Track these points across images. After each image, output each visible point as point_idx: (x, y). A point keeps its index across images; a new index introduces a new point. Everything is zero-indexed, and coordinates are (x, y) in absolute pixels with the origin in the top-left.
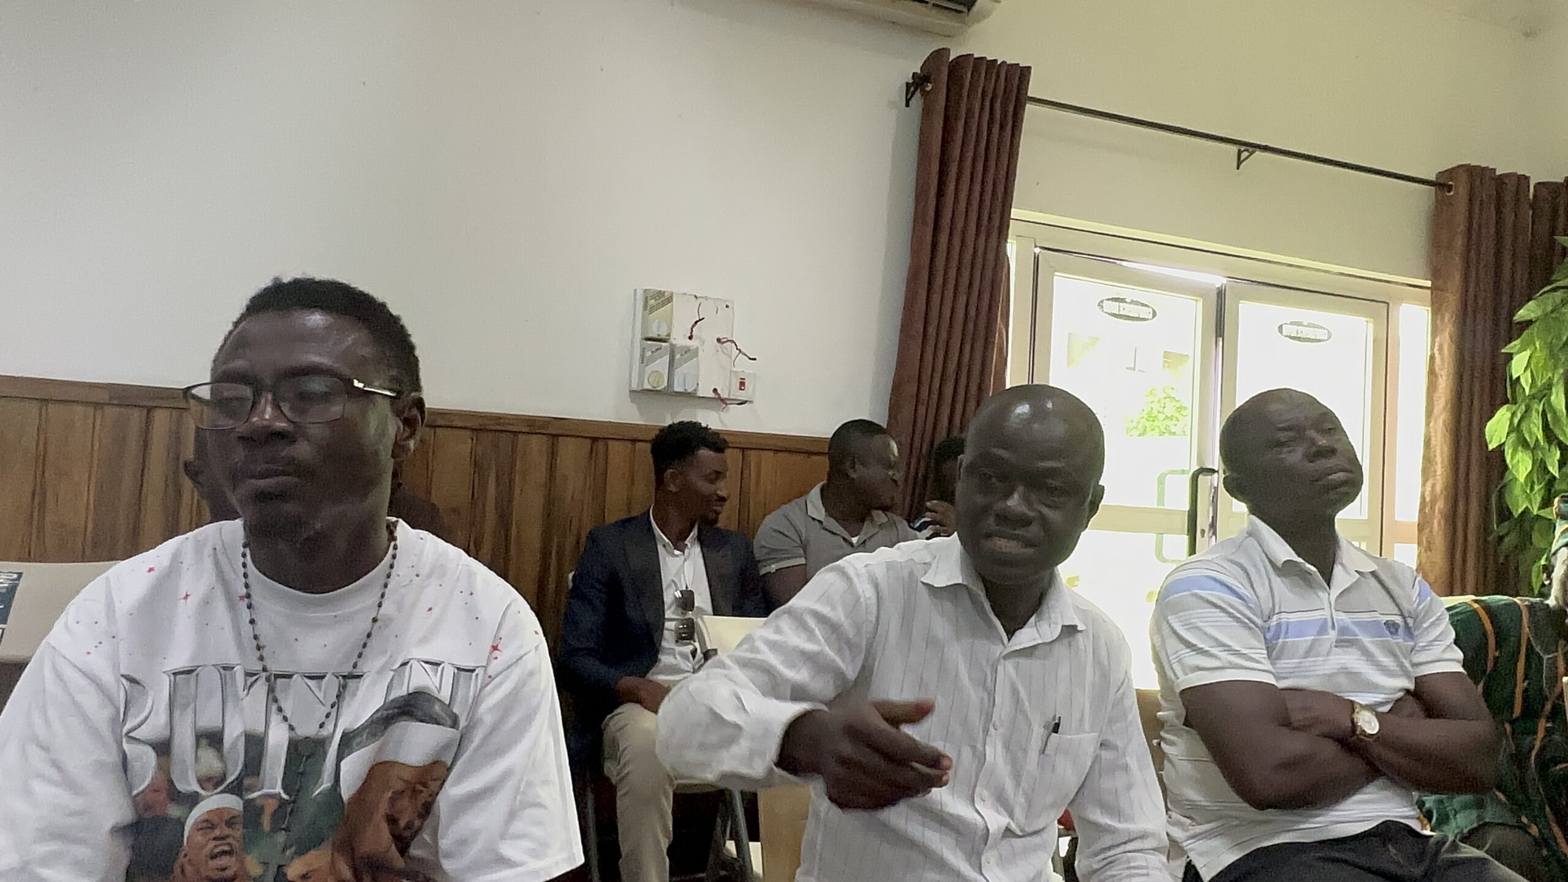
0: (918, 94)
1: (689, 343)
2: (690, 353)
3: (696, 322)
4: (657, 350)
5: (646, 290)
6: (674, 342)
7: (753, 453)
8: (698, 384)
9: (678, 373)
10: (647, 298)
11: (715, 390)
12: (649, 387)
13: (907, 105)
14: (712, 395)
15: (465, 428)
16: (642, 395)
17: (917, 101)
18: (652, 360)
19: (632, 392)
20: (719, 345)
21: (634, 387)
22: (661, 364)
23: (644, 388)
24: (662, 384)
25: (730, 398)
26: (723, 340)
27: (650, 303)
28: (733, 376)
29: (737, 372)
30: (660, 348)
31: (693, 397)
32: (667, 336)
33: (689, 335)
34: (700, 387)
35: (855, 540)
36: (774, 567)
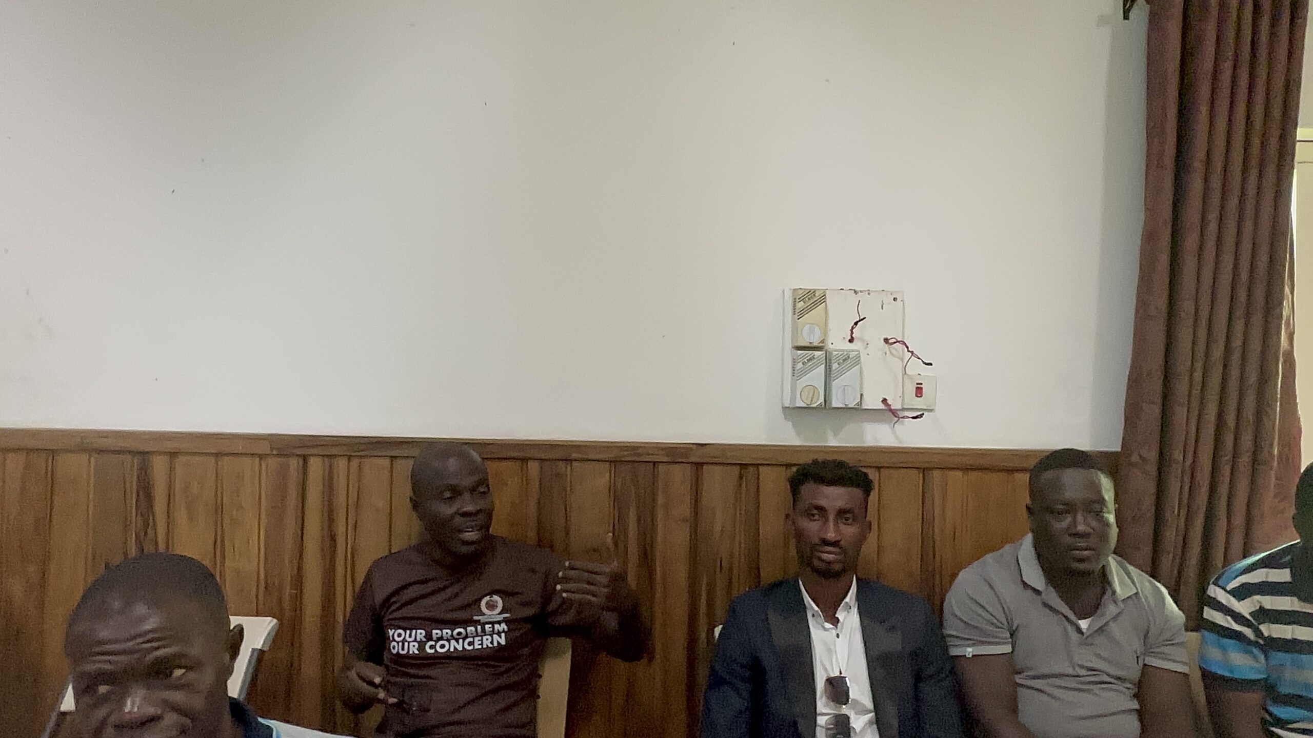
1: (851, 346)
2: (850, 361)
3: (856, 324)
4: (809, 360)
5: (795, 290)
6: (831, 347)
7: (937, 474)
8: (862, 395)
9: (835, 384)
10: (795, 298)
11: (884, 401)
12: (803, 405)
13: (1126, 17)
14: (882, 406)
15: (602, 461)
16: (792, 412)
17: (1140, 11)
18: (804, 373)
19: (785, 409)
20: (887, 346)
21: (787, 404)
22: (817, 376)
23: (798, 405)
24: (818, 399)
25: (903, 409)
26: (891, 341)
27: (800, 305)
28: (907, 382)
29: (911, 378)
30: (813, 357)
31: (857, 412)
32: (823, 342)
33: (849, 338)
34: (865, 398)
35: (1084, 624)
36: (969, 651)
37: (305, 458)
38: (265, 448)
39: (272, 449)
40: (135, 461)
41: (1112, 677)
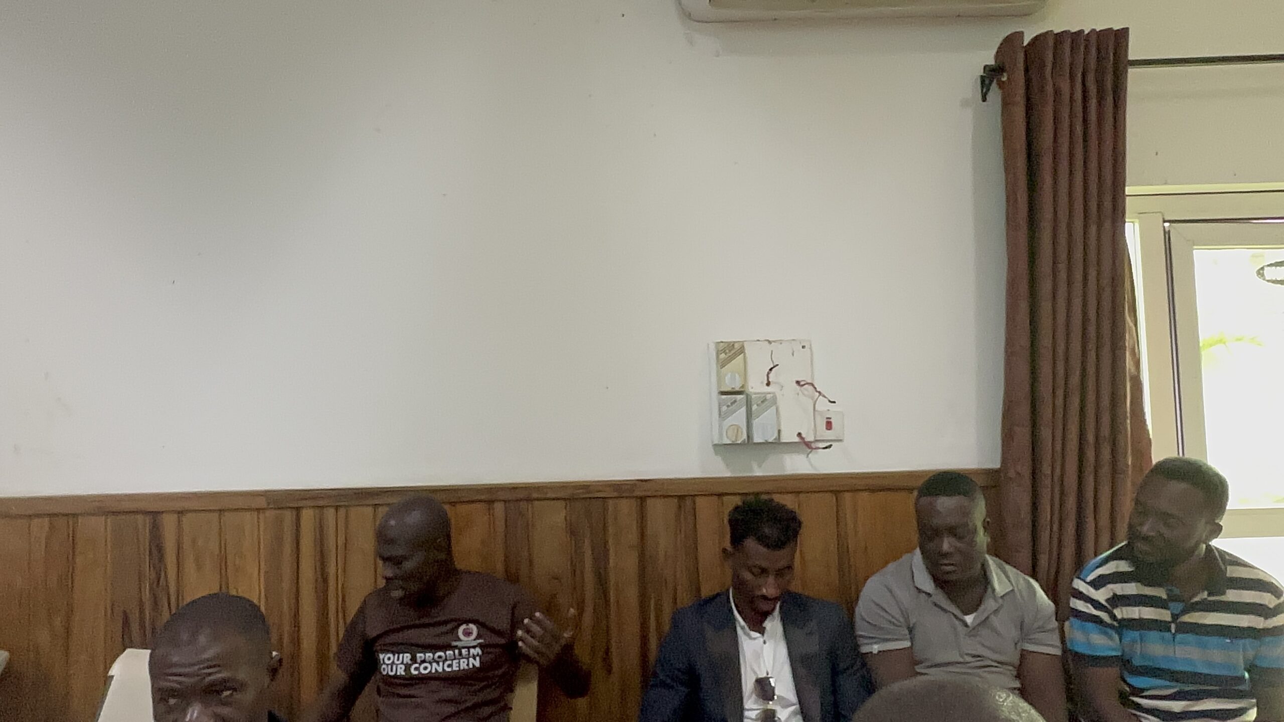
0: (994, 85)
1: (769, 389)
2: (767, 402)
3: (771, 370)
4: (732, 403)
5: (718, 343)
6: (751, 390)
7: (847, 496)
8: (779, 431)
9: (756, 422)
10: (718, 351)
11: (799, 435)
12: (729, 442)
13: (984, 99)
14: (797, 439)
15: (558, 499)
16: (722, 449)
17: (995, 94)
18: (728, 415)
19: (715, 446)
20: (798, 387)
21: (716, 442)
22: (739, 417)
23: (725, 442)
24: (742, 437)
25: (816, 441)
26: (802, 383)
27: (723, 356)
28: (818, 418)
29: (821, 413)
30: (735, 401)
31: (777, 445)
32: (743, 387)
33: (766, 382)
34: (783, 434)
35: (969, 619)
36: (876, 648)
37: (298, 509)
38: (262, 503)
39: (269, 504)
40: (148, 521)
41: (995, 661)
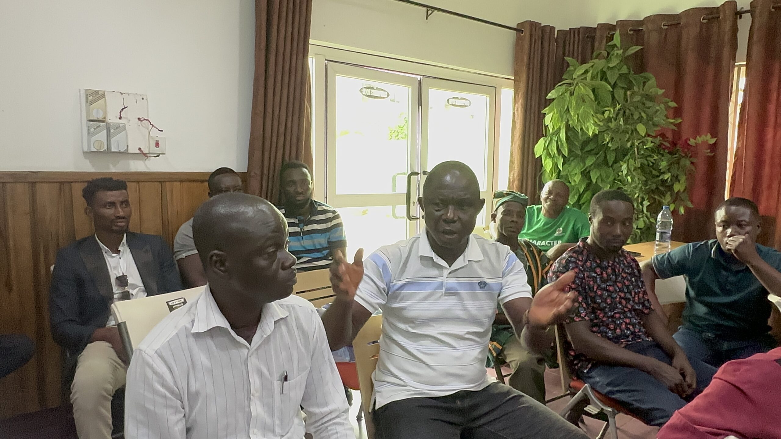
1: (120, 121)
2: (120, 128)
3: (123, 109)
4: (97, 127)
5: (87, 90)
6: (109, 121)
7: (167, 183)
8: (128, 146)
9: (113, 140)
10: (87, 95)
11: (140, 149)
12: (95, 150)
14: (138, 152)
16: (89, 154)
18: (94, 134)
19: (85, 153)
20: (140, 122)
21: (86, 150)
22: (102, 135)
23: (92, 150)
24: (104, 148)
25: (149, 153)
26: (141, 119)
27: (90, 98)
28: (151, 140)
29: (153, 138)
30: (100, 126)
31: (125, 154)
32: (104, 118)
33: (119, 117)
34: (129, 148)
36: (184, 255)
